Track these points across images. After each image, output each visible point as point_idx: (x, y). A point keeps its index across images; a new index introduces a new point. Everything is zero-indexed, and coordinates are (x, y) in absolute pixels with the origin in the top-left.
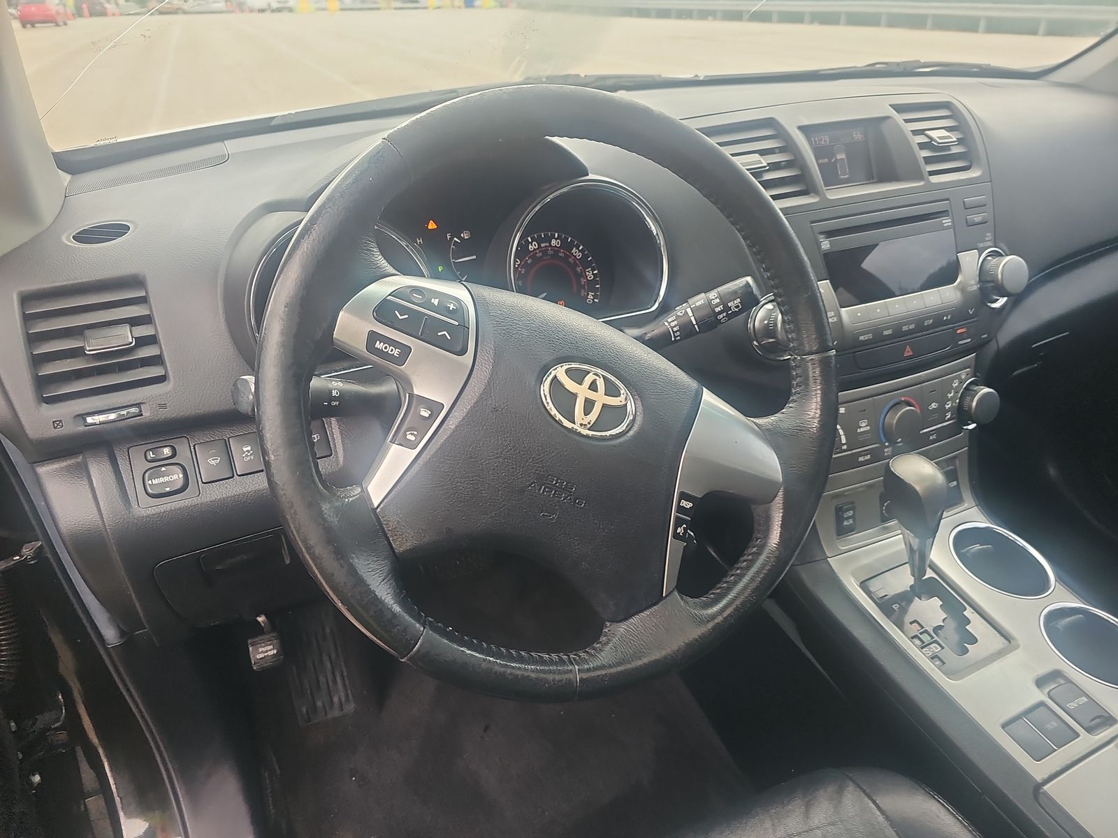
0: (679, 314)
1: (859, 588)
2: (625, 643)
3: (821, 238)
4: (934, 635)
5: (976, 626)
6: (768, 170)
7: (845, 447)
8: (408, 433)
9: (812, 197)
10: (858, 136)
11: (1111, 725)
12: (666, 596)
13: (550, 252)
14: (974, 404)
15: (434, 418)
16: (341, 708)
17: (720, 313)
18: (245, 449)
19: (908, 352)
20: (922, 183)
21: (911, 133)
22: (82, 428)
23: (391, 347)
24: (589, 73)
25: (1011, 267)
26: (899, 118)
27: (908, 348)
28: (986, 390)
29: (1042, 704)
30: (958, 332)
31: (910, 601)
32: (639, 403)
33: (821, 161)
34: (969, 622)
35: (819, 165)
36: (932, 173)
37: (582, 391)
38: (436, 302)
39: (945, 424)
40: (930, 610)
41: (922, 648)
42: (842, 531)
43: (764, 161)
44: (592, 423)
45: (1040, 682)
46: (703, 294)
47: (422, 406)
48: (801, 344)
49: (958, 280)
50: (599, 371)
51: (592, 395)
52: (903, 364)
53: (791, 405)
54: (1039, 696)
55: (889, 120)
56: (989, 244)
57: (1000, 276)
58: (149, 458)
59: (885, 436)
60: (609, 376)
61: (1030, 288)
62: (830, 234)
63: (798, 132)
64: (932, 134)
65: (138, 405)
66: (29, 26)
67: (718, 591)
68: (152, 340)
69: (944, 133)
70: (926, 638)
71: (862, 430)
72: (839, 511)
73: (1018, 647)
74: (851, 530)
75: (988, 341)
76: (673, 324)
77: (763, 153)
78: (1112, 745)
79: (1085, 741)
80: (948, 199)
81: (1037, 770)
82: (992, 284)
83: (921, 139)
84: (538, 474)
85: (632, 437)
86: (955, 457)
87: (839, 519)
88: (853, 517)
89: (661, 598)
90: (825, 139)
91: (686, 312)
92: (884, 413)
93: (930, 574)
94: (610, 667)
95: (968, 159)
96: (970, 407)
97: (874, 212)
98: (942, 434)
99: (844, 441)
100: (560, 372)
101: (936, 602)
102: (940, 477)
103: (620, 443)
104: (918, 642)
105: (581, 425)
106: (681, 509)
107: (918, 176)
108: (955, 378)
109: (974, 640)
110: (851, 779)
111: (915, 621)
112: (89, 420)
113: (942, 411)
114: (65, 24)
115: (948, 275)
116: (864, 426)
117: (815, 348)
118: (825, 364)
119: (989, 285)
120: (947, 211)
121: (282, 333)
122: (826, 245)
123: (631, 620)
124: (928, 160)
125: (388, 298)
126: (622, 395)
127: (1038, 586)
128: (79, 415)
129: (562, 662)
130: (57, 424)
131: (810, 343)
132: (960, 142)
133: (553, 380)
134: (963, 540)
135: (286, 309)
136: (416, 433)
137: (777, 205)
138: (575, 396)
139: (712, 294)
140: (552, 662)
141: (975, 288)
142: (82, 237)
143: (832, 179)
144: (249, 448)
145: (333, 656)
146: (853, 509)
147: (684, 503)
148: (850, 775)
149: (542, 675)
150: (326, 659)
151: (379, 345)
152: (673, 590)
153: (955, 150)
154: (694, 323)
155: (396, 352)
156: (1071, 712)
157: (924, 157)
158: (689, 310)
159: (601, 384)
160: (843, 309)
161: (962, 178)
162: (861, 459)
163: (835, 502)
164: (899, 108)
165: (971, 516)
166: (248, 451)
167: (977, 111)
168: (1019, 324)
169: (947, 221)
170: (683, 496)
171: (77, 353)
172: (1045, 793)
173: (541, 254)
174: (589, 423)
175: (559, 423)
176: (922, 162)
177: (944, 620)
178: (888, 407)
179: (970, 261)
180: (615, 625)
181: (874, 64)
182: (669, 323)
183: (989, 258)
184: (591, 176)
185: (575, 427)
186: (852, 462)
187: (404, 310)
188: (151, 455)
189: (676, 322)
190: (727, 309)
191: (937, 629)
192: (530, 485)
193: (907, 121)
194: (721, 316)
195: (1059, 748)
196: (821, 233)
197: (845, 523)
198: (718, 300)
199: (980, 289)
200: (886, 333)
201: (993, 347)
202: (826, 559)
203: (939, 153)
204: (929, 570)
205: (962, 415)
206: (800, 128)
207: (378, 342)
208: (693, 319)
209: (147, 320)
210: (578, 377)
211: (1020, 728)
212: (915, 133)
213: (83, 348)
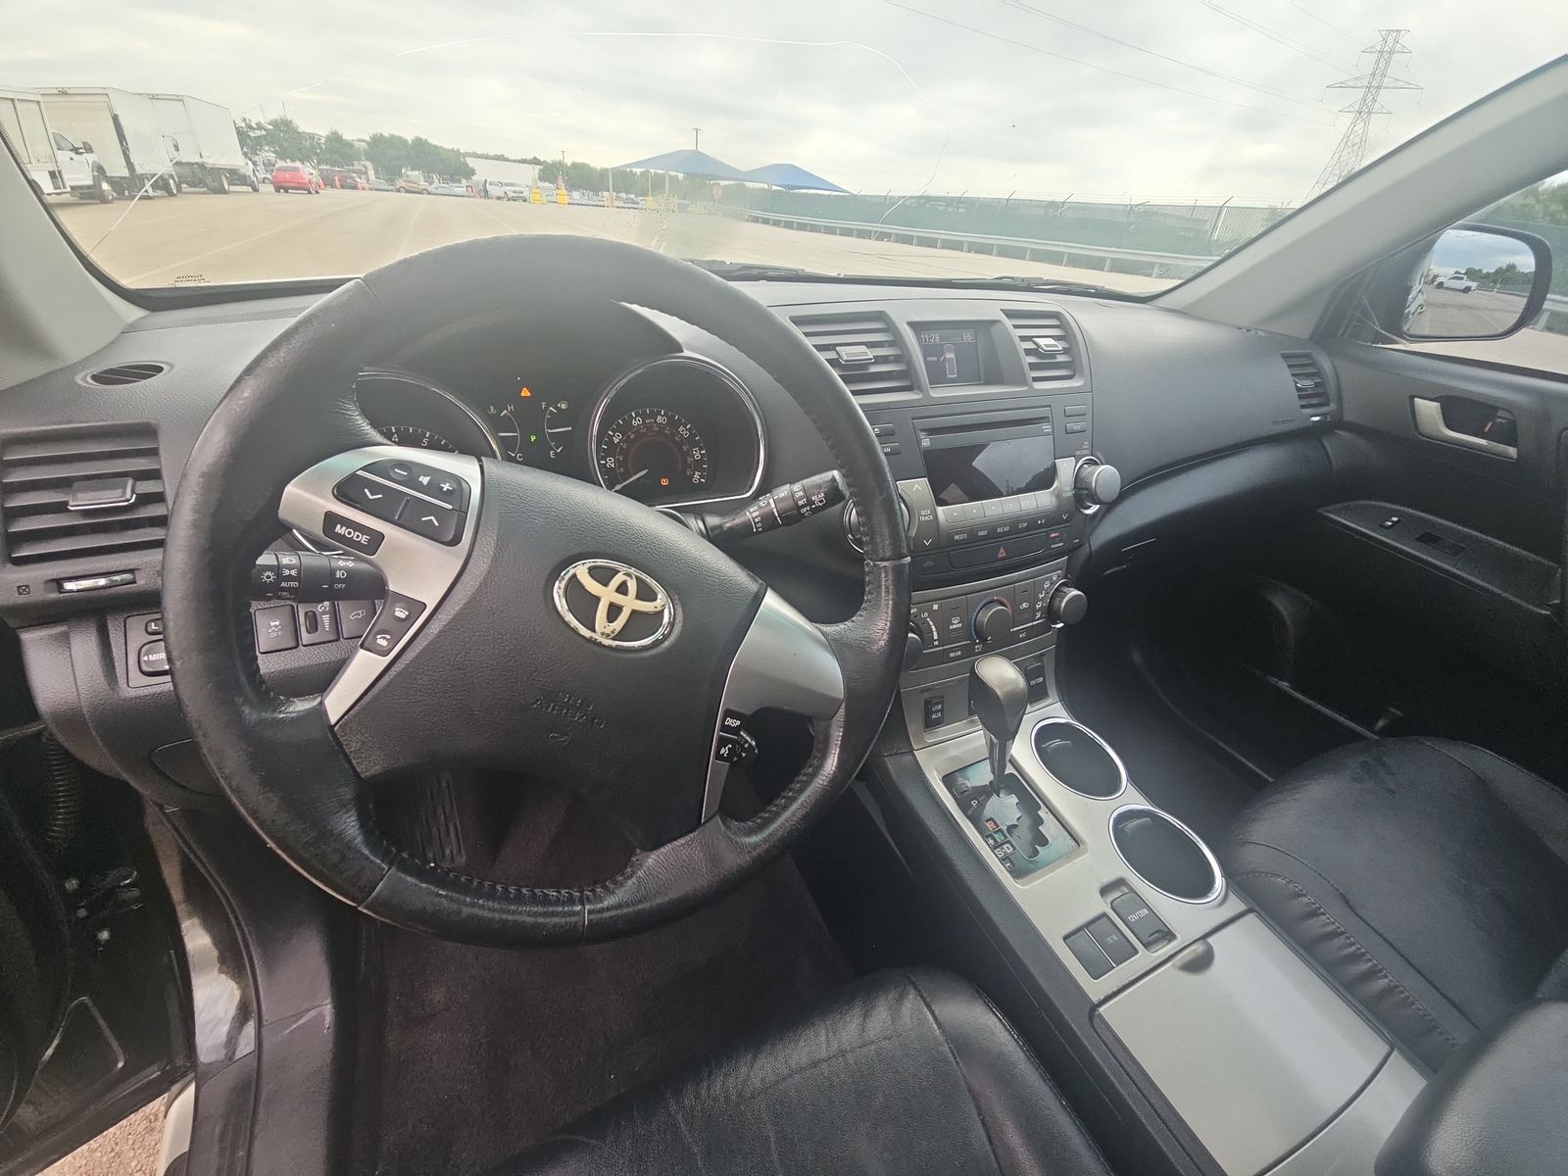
0: (761, 504)
1: (941, 783)
2: (651, 877)
3: (922, 435)
4: (1007, 835)
5: (1050, 828)
6: (872, 363)
7: (936, 643)
8: (379, 637)
9: (916, 393)
10: (968, 337)
11: (1170, 941)
12: (705, 822)
13: (656, 429)
14: (1063, 605)
15: (412, 620)
16: (453, 860)
17: (803, 506)
18: (272, 624)
19: (1002, 553)
20: (1025, 388)
21: (1018, 339)
22: (54, 595)
23: (357, 533)
24: (734, 261)
25: (1105, 476)
26: (1008, 323)
27: (1002, 550)
28: (1076, 592)
29: (1104, 915)
30: (1052, 536)
31: (989, 796)
32: (680, 610)
33: (929, 359)
34: (1041, 821)
35: (926, 362)
36: (1036, 379)
37: (607, 594)
38: (425, 480)
39: (1035, 623)
40: (1005, 808)
41: (995, 848)
42: (930, 724)
43: (870, 354)
44: (616, 632)
45: (1104, 891)
46: (788, 485)
47: (398, 605)
48: (875, 551)
49: (1054, 486)
50: (632, 570)
51: (619, 599)
52: (996, 564)
53: (861, 613)
54: (1102, 906)
55: (998, 324)
56: (1086, 452)
57: (1094, 484)
58: (149, 630)
59: (977, 635)
60: (644, 577)
61: (1124, 495)
62: (931, 431)
63: (907, 328)
64: (1042, 342)
65: (131, 571)
66: (282, 191)
67: (767, 815)
68: (159, 498)
69: (1050, 341)
70: (999, 837)
71: (954, 627)
72: (928, 704)
73: (1086, 851)
74: (938, 723)
75: (1080, 545)
76: (755, 515)
77: (871, 345)
78: (1169, 964)
79: (1144, 958)
80: (1050, 406)
81: (1094, 989)
82: (1086, 492)
83: (1029, 345)
84: (545, 690)
85: (667, 648)
86: (1043, 654)
87: (928, 713)
88: (942, 710)
89: (698, 824)
90: (935, 337)
91: (769, 504)
92: (979, 608)
93: (1009, 770)
94: (628, 906)
95: (1072, 368)
96: (1059, 607)
97: (965, 413)
98: (1032, 632)
99: (936, 637)
100: (581, 570)
101: (1013, 800)
102: (1021, 682)
103: (651, 655)
104: (991, 842)
105: (603, 634)
106: (725, 728)
107: (1023, 381)
108: (1046, 579)
109: (1044, 842)
110: (913, 983)
111: (991, 819)
112: (69, 586)
113: (1032, 610)
114: (317, 192)
115: (1044, 480)
116: (956, 624)
117: (888, 555)
118: (898, 571)
119: (1083, 492)
120: (1048, 417)
121: (196, 511)
122: (926, 442)
123: (662, 849)
124: (1033, 367)
125: (359, 473)
126: (658, 601)
127: (1109, 786)
128: (53, 580)
129: (571, 901)
130: (22, 589)
131: (886, 547)
132: (1065, 351)
133: (570, 579)
134: (1044, 735)
135: (201, 480)
136: (388, 637)
137: (856, 401)
138: (598, 599)
139: (797, 487)
140: (558, 902)
141: (1070, 494)
142: (104, 378)
143: (938, 377)
144: (278, 623)
145: (448, 809)
146: (942, 703)
147: (730, 722)
148: (914, 979)
149: (540, 920)
150: (440, 810)
151: (340, 529)
152: (714, 816)
153: (1061, 359)
154: (777, 515)
155: (364, 539)
156: (1132, 926)
157: (1029, 364)
158: (771, 501)
159: (632, 585)
160: (940, 508)
161: (1065, 386)
162: (952, 655)
163: (926, 695)
164: (1010, 314)
165: (1054, 711)
166: (276, 626)
167: (1085, 325)
168: (1110, 530)
169: (1047, 427)
170: (729, 713)
171: (61, 508)
172: (1100, 1016)
173: (645, 430)
174: (613, 632)
175: (575, 631)
176: (1027, 368)
177: (1018, 819)
178: (981, 604)
179: (1066, 468)
180: (644, 854)
181: (1001, 278)
182: (751, 513)
183: (1086, 466)
184: (687, 353)
185: (594, 636)
186: (943, 657)
187: (376, 488)
188: (153, 627)
189: (757, 513)
190: (810, 502)
191: (1011, 828)
192: (534, 703)
193: (1015, 327)
194: (805, 510)
195: (1118, 965)
196: (922, 430)
197: (934, 716)
198: (801, 493)
199: (1075, 495)
200: (981, 533)
201: (1085, 550)
202: (912, 752)
203: (1045, 361)
204: (1009, 765)
205: (1052, 614)
206: (910, 324)
207: (339, 526)
208: (775, 510)
209: (155, 475)
210: (603, 576)
211: (1082, 941)
212: (1023, 339)
213: (66, 503)
